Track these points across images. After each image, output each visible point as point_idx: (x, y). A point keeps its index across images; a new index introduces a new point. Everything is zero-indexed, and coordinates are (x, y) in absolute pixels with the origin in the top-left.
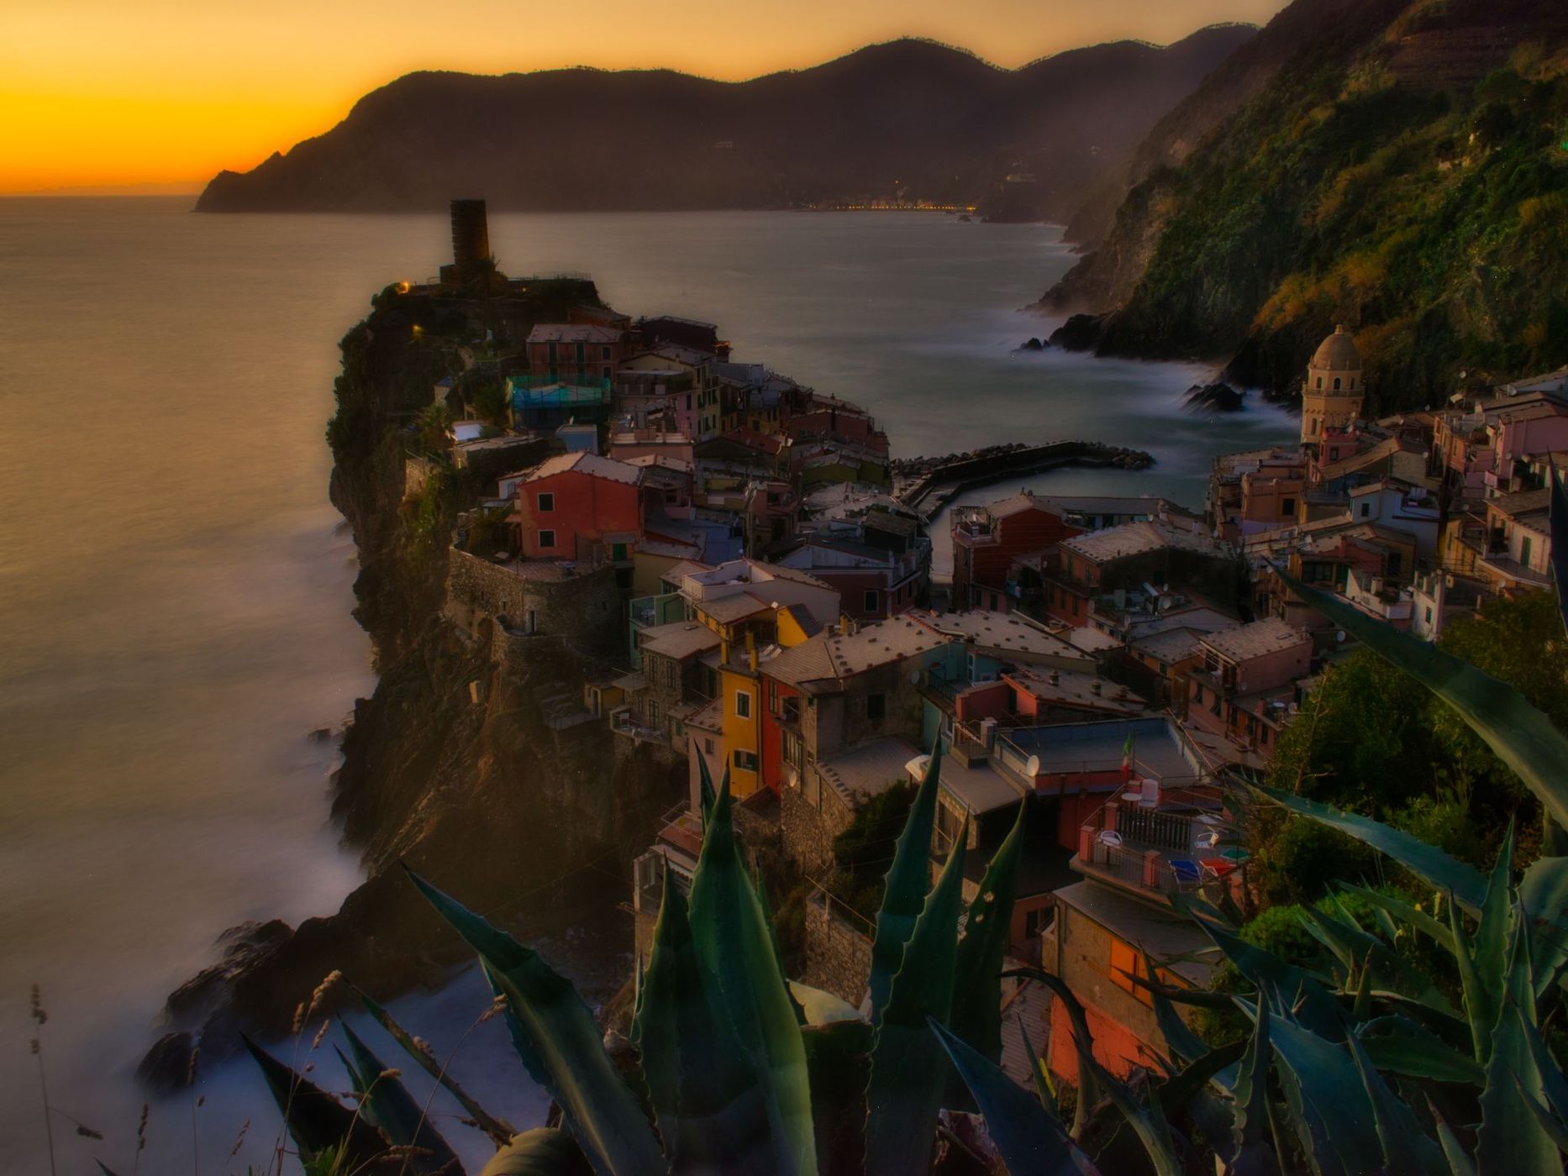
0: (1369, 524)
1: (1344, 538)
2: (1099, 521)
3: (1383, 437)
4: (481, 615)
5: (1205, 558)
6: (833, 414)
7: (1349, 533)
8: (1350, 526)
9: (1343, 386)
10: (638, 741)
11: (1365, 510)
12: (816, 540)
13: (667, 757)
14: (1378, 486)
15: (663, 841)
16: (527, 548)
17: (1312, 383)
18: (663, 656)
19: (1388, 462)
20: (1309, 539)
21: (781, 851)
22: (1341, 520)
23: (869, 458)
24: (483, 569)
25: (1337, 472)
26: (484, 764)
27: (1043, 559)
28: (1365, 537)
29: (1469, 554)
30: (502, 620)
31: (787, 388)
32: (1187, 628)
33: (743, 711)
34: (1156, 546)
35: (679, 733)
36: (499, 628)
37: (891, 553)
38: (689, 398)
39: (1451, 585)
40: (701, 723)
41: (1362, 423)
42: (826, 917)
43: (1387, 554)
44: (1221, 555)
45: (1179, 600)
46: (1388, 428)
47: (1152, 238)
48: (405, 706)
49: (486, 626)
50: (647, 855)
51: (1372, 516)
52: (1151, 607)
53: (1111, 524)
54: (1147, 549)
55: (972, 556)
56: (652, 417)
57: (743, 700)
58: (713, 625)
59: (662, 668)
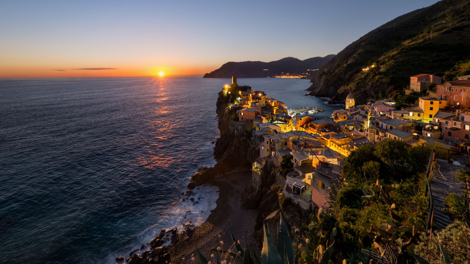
1: (353, 123)
2: (317, 119)
4: (233, 128)
8: (354, 121)
10: (253, 146)
11: (356, 119)
12: (277, 120)
13: (257, 149)
14: (358, 115)
15: (256, 160)
16: (240, 120)
17: (347, 101)
18: (257, 135)
19: (359, 112)
20: (348, 122)
21: (272, 164)
22: (352, 120)
24: (234, 122)
25: (352, 113)
26: (233, 148)
28: (356, 122)
29: (373, 125)
30: (236, 129)
33: (267, 143)
35: (259, 146)
36: (236, 130)
37: (288, 122)
40: (262, 144)
41: (355, 106)
42: (279, 174)
45: (329, 130)
46: (359, 107)
48: (223, 140)
49: (234, 130)
55: (299, 123)
57: (267, 142)
58: (263, 131)
59: (257, 137)
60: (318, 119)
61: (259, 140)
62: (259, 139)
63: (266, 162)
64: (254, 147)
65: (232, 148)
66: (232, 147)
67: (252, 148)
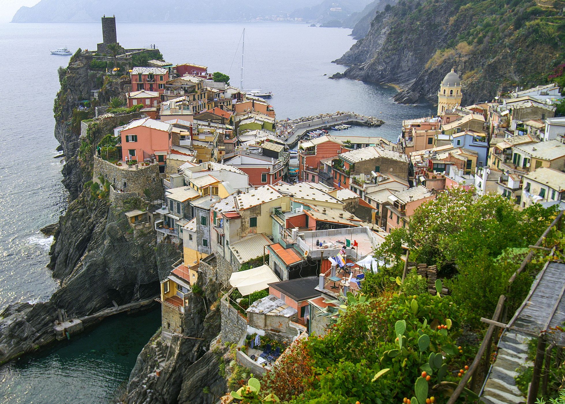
0: (459, 148)
1: (450, 154)
2: (355, 147)
3: (467, 114)
5: (396, 162)
6: (253, 103)
7: (452, 152)
8: (452, 149)
9: (454, 93)
10: (166, 235)
11: (459, 143)
14: (464, 133)
15: (173, 274)
16: (124, 157)
17: (442, 92)
18: (175, 201)
22: (449, 147)
23: (266, 120)
24: (106, 165)
25: (449, 127)
26: (106, 243)
27: (332, 161)
28: (458, 153)
29: (497, 160)
30: (113, 186)
31: (235, 92)
32: (388, 189)
33: (204, 223)
34: (377, 157)
35: (181, 232)
36: (112, 188)
37: (272, 159)
38: (194, 96)
39: (489, 173)
40: (187, 228)
41: (459, 108)
42: (228, 307)
43: (466, 160)
44: (402, 160)
45: (385, 178)
46: (470, 110)
47: (385, 33)
49: (108, 188)
50: (166, 280)
51: (461, 146)
52: (374, 181)
53: (360, 148)
54: (373, 158)
55: (305, 160)
56: (178, 104)
57: (204, 219)
58: (196, 188)
59: (175, 205)
60: (359, 146)
61: (182, 214)
62: (181, 211)
63: (201, 276)
64: (168, 237)
65: (103, 243)
66: (104, 239)
67: (162, 239)
